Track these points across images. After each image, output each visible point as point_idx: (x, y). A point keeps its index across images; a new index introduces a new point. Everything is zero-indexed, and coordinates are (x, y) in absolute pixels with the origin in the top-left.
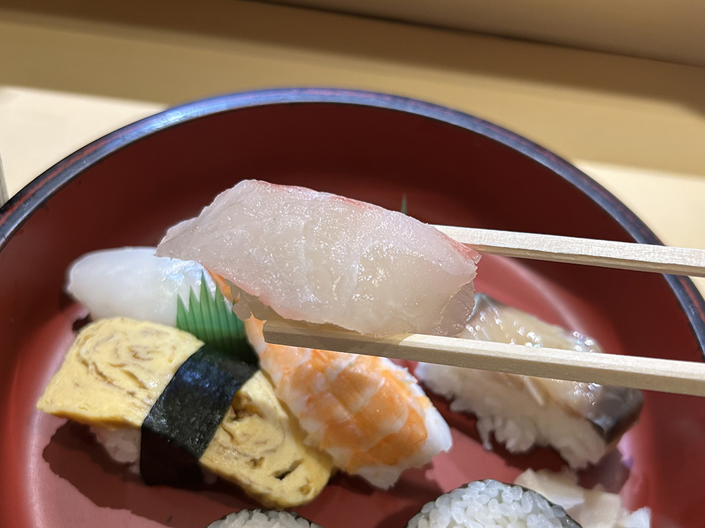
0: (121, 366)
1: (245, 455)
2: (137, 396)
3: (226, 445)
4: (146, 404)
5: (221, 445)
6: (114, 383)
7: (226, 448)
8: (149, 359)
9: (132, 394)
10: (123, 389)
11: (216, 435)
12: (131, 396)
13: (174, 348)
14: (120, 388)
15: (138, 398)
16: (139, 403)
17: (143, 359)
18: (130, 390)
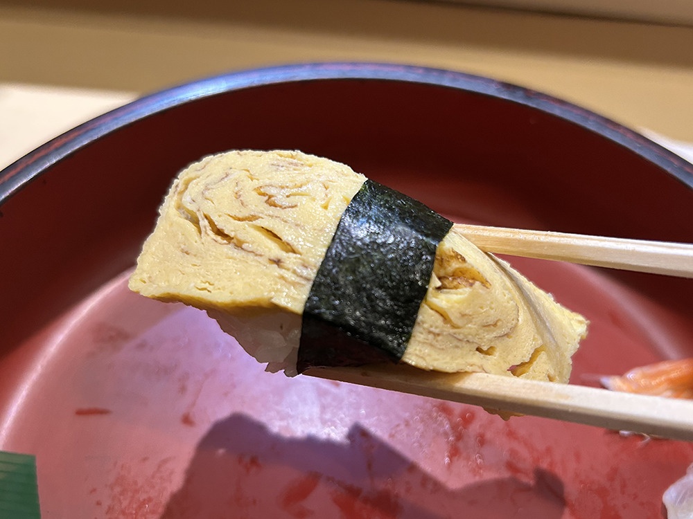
0: (252, 218)
1: (468, 342)
2: (286, 265)
3: (437, 331)
4: (301, 276)
5: (430, 332)
6: (244, 246)
7: (438, 335)
8: (292, 207)
9: (278, 262)
10: (261, 255)
11: (420, 318)
12: (275, 266)
13: (325, 186)
14: (255, 254)
15: (288, 269)
16: (288, 275)
17: (281, 207)
18: (272, 258)
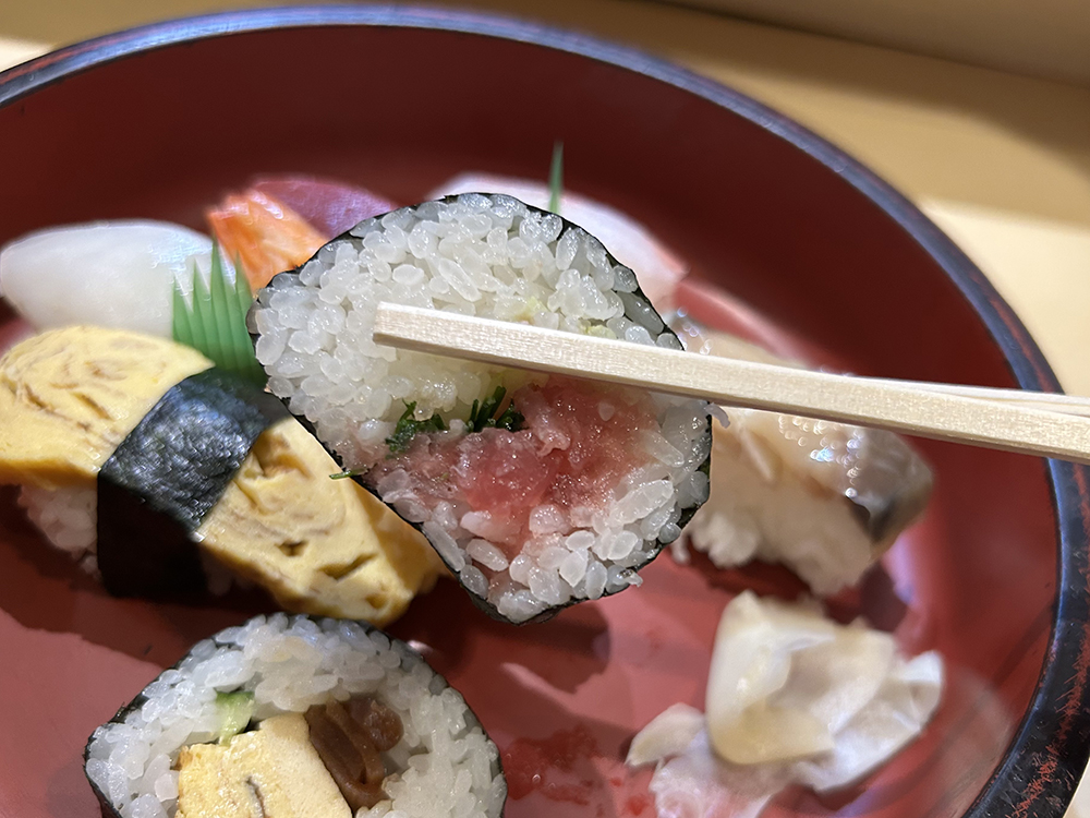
0: (70, 386)
1: (274, 533)
2: (94, 429)
3: (242, 514)
4: (107, 441)
5: (233, 513)
6: (57, 411)
7: (243, 518)
8: (120, 378)
9: (86, 427)
10: (70, 420)
11: (226, 496)
12: (83, 430)
13: (164, 365)
14: (65, 418)
15: (95, 434)
16: (94, 439)
17: (109, 378)
18: (82, 421)
